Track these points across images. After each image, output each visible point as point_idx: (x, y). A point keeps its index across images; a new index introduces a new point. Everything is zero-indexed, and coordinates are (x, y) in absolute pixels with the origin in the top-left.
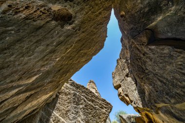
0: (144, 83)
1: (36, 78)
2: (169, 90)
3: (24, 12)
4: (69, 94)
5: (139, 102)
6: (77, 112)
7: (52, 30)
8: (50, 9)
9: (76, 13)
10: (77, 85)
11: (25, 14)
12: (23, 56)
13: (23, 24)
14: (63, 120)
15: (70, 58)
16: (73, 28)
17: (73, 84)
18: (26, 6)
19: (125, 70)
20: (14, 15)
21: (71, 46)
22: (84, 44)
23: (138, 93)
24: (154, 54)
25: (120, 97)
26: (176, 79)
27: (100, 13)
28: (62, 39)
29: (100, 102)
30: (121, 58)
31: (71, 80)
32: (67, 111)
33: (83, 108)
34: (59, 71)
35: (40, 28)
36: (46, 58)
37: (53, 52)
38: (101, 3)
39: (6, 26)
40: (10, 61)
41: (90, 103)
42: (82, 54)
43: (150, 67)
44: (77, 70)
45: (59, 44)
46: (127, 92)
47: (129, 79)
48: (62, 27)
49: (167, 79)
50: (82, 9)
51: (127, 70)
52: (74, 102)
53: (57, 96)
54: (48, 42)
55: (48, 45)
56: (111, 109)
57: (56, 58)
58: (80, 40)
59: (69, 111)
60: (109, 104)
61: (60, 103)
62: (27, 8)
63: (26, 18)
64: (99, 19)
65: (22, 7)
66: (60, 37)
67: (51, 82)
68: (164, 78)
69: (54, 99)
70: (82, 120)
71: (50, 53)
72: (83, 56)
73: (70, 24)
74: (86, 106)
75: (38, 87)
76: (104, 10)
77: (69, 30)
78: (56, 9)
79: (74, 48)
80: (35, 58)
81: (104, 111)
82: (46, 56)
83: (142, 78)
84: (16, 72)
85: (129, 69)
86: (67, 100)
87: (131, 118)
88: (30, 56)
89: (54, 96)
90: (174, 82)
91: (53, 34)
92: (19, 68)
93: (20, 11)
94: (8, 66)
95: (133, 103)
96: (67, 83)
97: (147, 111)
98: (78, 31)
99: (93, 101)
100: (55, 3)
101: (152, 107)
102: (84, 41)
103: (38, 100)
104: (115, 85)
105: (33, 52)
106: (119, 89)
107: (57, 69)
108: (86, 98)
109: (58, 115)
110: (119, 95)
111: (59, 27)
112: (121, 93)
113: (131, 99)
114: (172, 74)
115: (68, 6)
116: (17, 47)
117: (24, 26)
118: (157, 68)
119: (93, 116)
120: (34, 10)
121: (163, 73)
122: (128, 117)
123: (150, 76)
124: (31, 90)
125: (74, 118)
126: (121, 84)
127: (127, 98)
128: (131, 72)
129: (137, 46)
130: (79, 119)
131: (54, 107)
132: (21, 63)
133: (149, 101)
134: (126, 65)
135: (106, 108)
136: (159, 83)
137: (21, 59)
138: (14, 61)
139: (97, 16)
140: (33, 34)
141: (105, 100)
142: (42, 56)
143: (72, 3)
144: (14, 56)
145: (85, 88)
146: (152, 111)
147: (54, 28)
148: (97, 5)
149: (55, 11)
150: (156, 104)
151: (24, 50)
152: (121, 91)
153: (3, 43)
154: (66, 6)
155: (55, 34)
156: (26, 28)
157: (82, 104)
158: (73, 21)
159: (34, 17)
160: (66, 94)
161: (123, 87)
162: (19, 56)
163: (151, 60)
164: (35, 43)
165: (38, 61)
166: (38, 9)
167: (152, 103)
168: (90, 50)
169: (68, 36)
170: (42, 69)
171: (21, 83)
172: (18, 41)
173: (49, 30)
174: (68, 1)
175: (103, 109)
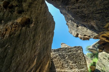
0: (90, 22)
1: (36, 60)
2: (106, 13)
3: (7, 33)
4: (57, 56)
5: (94, 33)
6: (67, 62)
7: (26, 32)
8: (17, 23)
9: (30, 16)
10: (57, 50)
11: (8, 34)
12: (22, 54)
13: (11, 40)
14: (63, 70)
15: (44, 39)
16: (35, 24)
17: (55, 51)
18: (5, 29)
19: (74, 25)
20: (3, 38)
21: (40, 33)
22: (45, 28)
23: (90, 30)
24: (84, 3)
25: (82, 39)
26: (107, 4)
27: (41, 7)
28: (33, 33)
29: (74, 49)
30: (67, 22)
31: (52, 50)
32: (62, 65)
33: (68, 58)
34: (44, 49)
35: (20, 35)
36: (33, 47)
37: (34, 42)
38: (38, 2)
39: (4, 46)
40: (19, 61)
41: (69, 53)
42: (48, 33)
43: (87, 11)
44: (51, 43)
45: (34, 36)
46: (83, 34)
47: (80, 27)
48: (29, 27)
49: (101, 9)
50: (31, 12)
51: (75, 24)
52: (62, 58)
53: (52, 62)
54: (28, 39)
55: (29, 41)
56: (82, 49)
57: (38, 44)
58: (42, 28)
59: (63, 64)
60: (79, 47)
61: (56, 64)
62: (6, 30)
63: (10, 35)
64: (42, 11)
65: (4, 31)
66: (32, 33)
67: (44, 57)
68: (99, 10)
69: (51, 64)
70: (72, 64)
71: (33, 44)
72: (49, 34)
73: (32, 23)
74: (69, 56)
75: (40, 64)
76: (41, 4)
77: (33, 26)
78: (20, 21)
79: (42, 34)
80: (28, 51)
81: (79, 52)
82: (32, 46)
83: (87, 21)
84: (25, 64)
85: (76, 23)
86: (58, 60)
87: (94, 46)
88: (26, 52)
89: (51, 63)
90: (106, 7)
91: (27, 34)
92: (25, 61)
93: (4, 34)
94: (20, 64)
95: (91, 37)
96: (52, 52)
97: (102, 34)
98: (38, 24)
99: (70, 51)
100: (17, 18)
101: (103, 30)
102: (44, 27)
103: (45, 69)
104: (75, 36)
105: (25, 49)
106: (79, 36)
107: (42, 49)
108: (66, 52)
109: (59, 70)
110: (81, 38)
111: (28, 29)
112: (81, 37)
113: (89, 35)
114: (102, 4)
115: (24, 15)
116: (17, 52)
117: (12, 40)
118: (91, 9)
119: (76, 58)
120: (10, 29)
121: (97, 8)
122: (93, 47)
123: (90, 16)
124: (38, 67)
125: (68, 66)
126: (77, 33)
127: (86, 37)
128: (78, 23)
129: (72, 7)
130: (71, 64)
131: (55, 68)
132: (24, 58)
133: (99, 28)
134: (72, 22)
135: (79, 50)
136: (98, 15)
137: (22, 56)
138: (21, 59)
139: (41, 10)
140: (19, 40)
141: (76, 47)
142: (31, 48)
143: (25, 13)
144: (19, 57)
145: (62, 48)
146: (105, 31)
147: (26, 30)
148: (36, 4)
149: (20, 22)
150: (104, 27)
151: (21, 51)
152: (80, 36)
153: (9, 55)
154: (23, 16)
155: (28, 33)
156: (13, 40)
157: (66, 57)
158: (32, 21)
159: (13, 32)
160: (55, 58)
161: (80, 33)
162: (21, 56)
163: (85, 7)
164: (23, 44)
165: (31, 51)
166: (12, 27)
167: (101, 28)
168: (50, 29)
169: (35, 30)
170: (36, 54)
171: (31, 67)
172: (15, 49)
173: (25, 33)
174: (22, 13)
175: (78, 51)
